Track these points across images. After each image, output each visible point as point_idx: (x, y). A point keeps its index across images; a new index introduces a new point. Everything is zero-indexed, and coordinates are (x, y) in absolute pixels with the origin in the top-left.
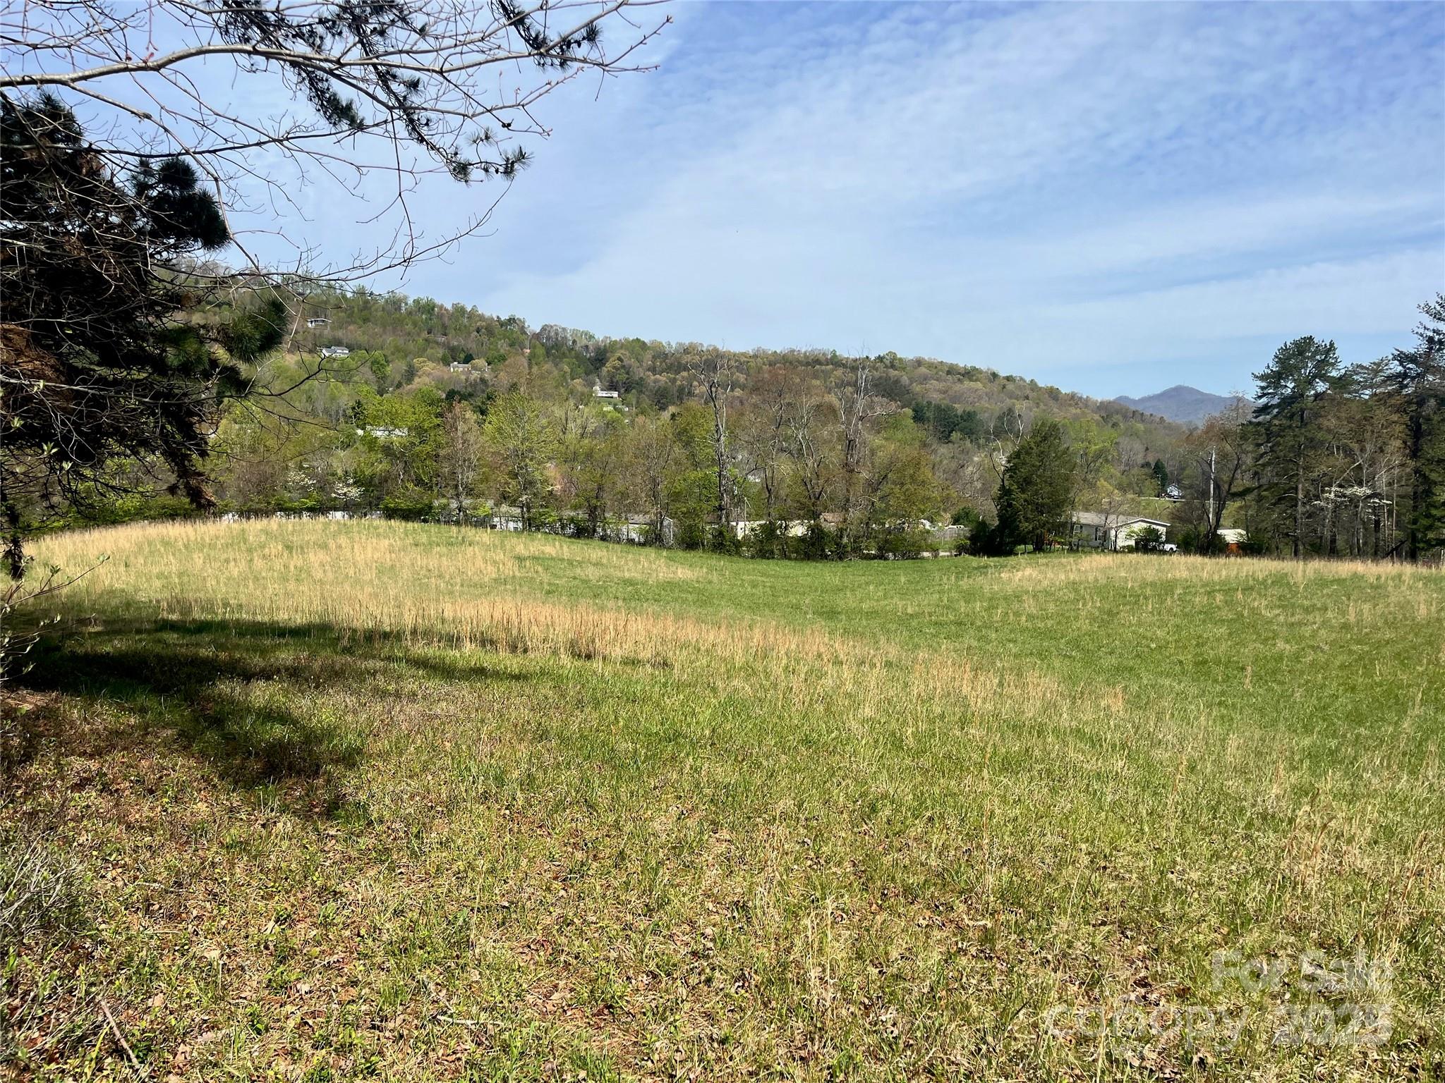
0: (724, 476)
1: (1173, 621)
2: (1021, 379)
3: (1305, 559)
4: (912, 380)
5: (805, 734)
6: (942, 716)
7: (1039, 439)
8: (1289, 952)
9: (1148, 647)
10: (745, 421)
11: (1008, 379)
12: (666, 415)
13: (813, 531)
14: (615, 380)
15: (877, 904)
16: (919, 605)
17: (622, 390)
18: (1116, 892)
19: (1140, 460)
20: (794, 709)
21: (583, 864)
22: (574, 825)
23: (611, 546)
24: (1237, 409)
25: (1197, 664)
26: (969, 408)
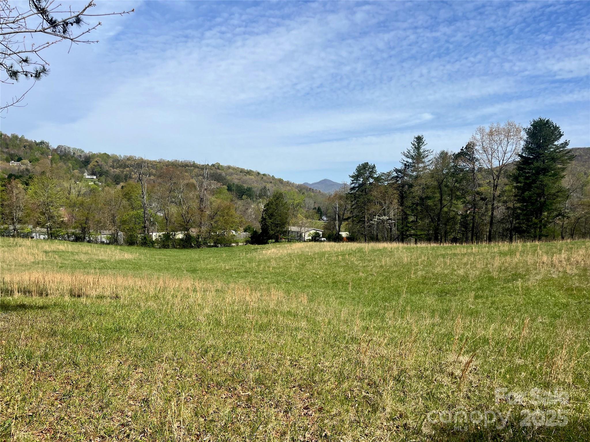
0: (146, 214)
1: (325, 267)
2: (269, 175)
3: (368, 243)
4: (226, 174)
5: (179, 323)
6: (238, 311)
7: (276, 199)
8: (358, 388)
9: (316, 277)
10: (155, 190)
11: (264, 175)
12: (119, 187)
13: (186, 236)
14: (94, 171)
15: (205, 391)
16: (231, 265)
17: (98, 175)
18: (299, 374)
19: (313, 207)
20: (175, 313)
21: (70, 392)
22: (67, 374)
23: (93, 245)
24: (345, 188)
25: (333, 283)
26: (249, 186)
